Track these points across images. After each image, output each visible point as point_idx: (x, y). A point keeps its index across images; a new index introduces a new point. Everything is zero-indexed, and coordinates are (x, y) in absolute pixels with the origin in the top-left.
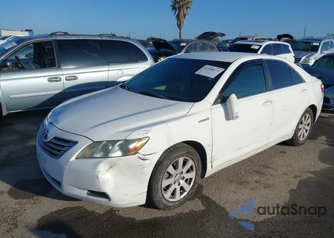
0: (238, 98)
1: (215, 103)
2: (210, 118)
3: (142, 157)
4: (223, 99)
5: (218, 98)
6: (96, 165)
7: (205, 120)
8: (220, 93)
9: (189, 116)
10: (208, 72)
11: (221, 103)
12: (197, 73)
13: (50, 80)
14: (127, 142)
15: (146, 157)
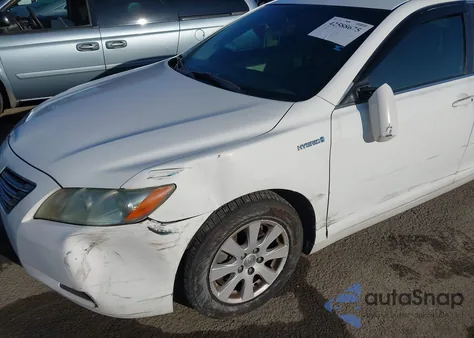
0: (396, 91)
1: (343, 103)
2: (327, 140)
3: (157, 226)
4: (361, 94)
5: (351, 91)
6: (63, 239)
7: (315, 142)
8: (356, 81)
9: (276, 134)
10: (336, 32)
11: (357, 103)
12: (313, 34)
13: (80, 48)
14: (125, 194)
15: (167, 228)
